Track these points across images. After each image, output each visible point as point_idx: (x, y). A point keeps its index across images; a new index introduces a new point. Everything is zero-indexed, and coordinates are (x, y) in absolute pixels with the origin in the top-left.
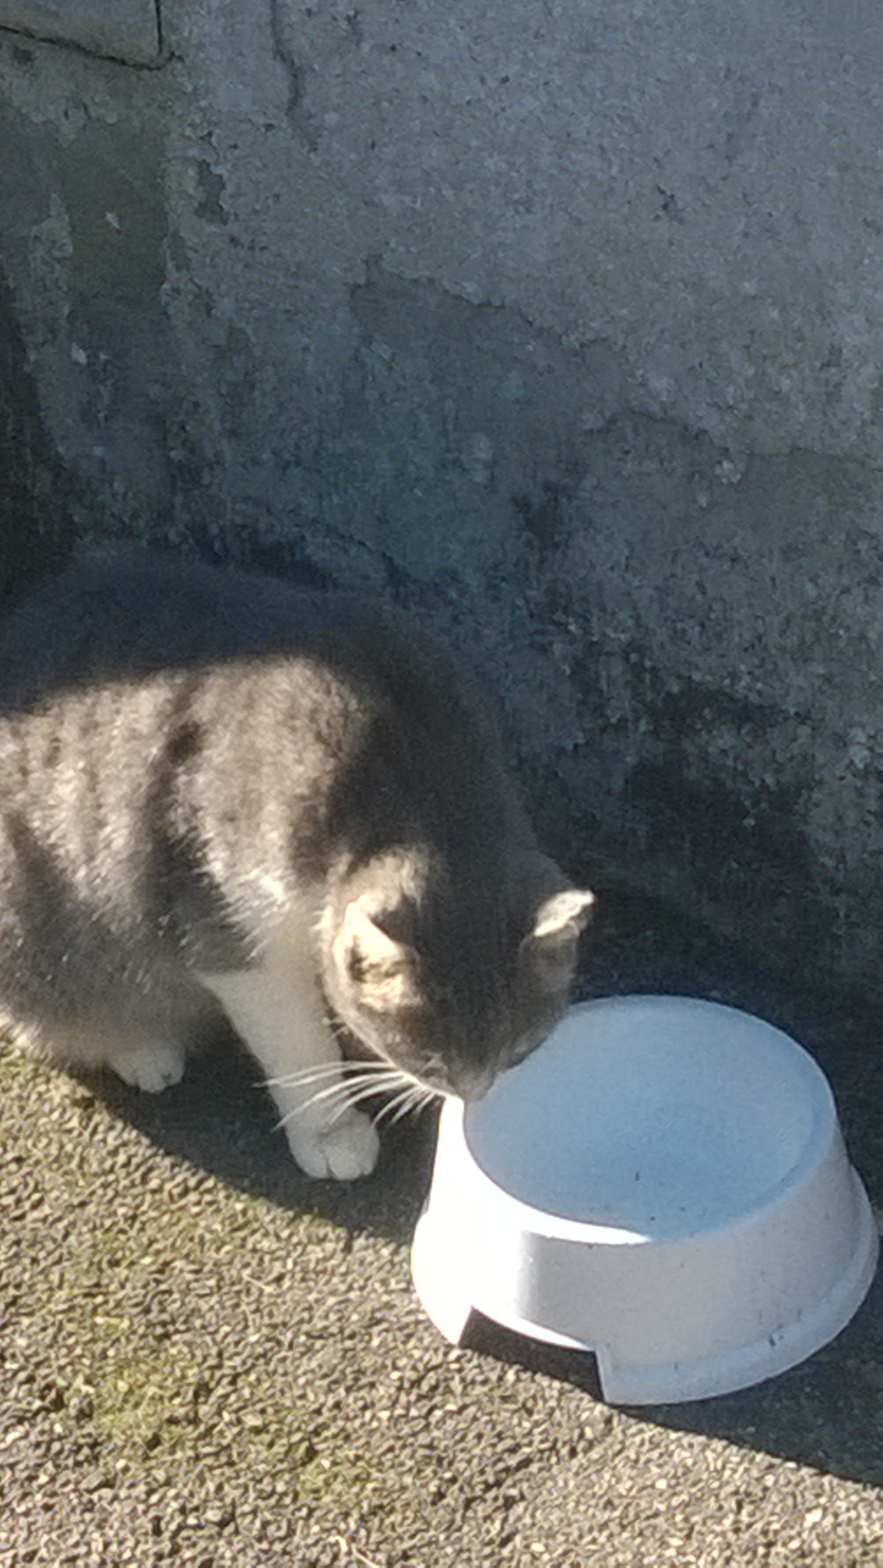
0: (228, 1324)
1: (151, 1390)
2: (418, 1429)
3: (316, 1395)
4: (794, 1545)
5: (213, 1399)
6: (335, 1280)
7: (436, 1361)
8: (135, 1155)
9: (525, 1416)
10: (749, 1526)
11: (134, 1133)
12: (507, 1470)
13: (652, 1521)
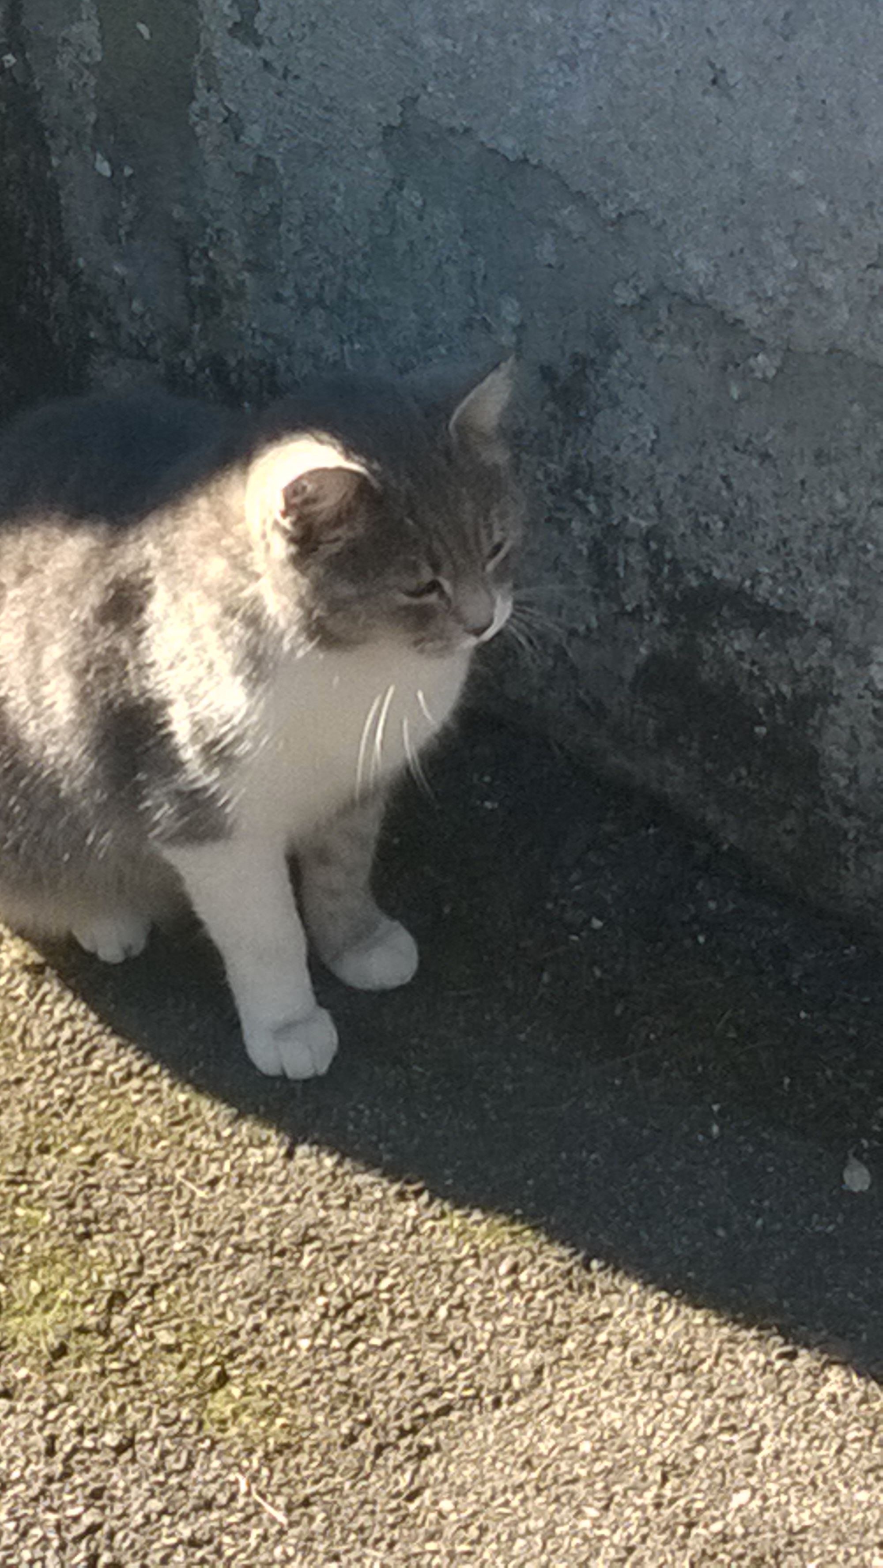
0: (153, 1228)
1: (64, 1294)
2: (336, 1362)
3: (236, 1314)
4: (717, 1527)
5: (127, 1310)
6: (272, 1188)
7: (367, 1288)
8: (81, 1031)
9: (452, 1358)
10: (672, 1501)
11: (83, 1006)
12: (425, 1416)
13: (571, 1487)
